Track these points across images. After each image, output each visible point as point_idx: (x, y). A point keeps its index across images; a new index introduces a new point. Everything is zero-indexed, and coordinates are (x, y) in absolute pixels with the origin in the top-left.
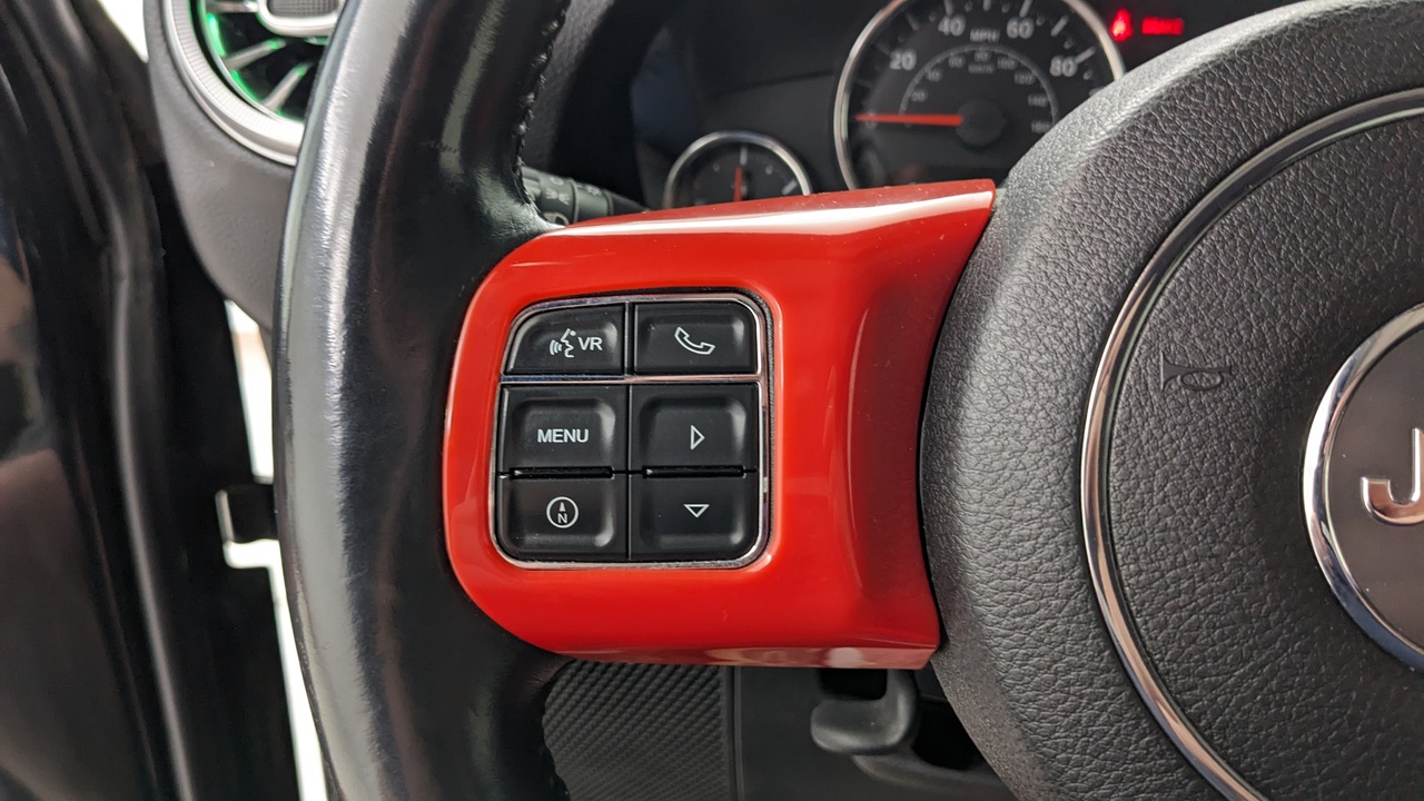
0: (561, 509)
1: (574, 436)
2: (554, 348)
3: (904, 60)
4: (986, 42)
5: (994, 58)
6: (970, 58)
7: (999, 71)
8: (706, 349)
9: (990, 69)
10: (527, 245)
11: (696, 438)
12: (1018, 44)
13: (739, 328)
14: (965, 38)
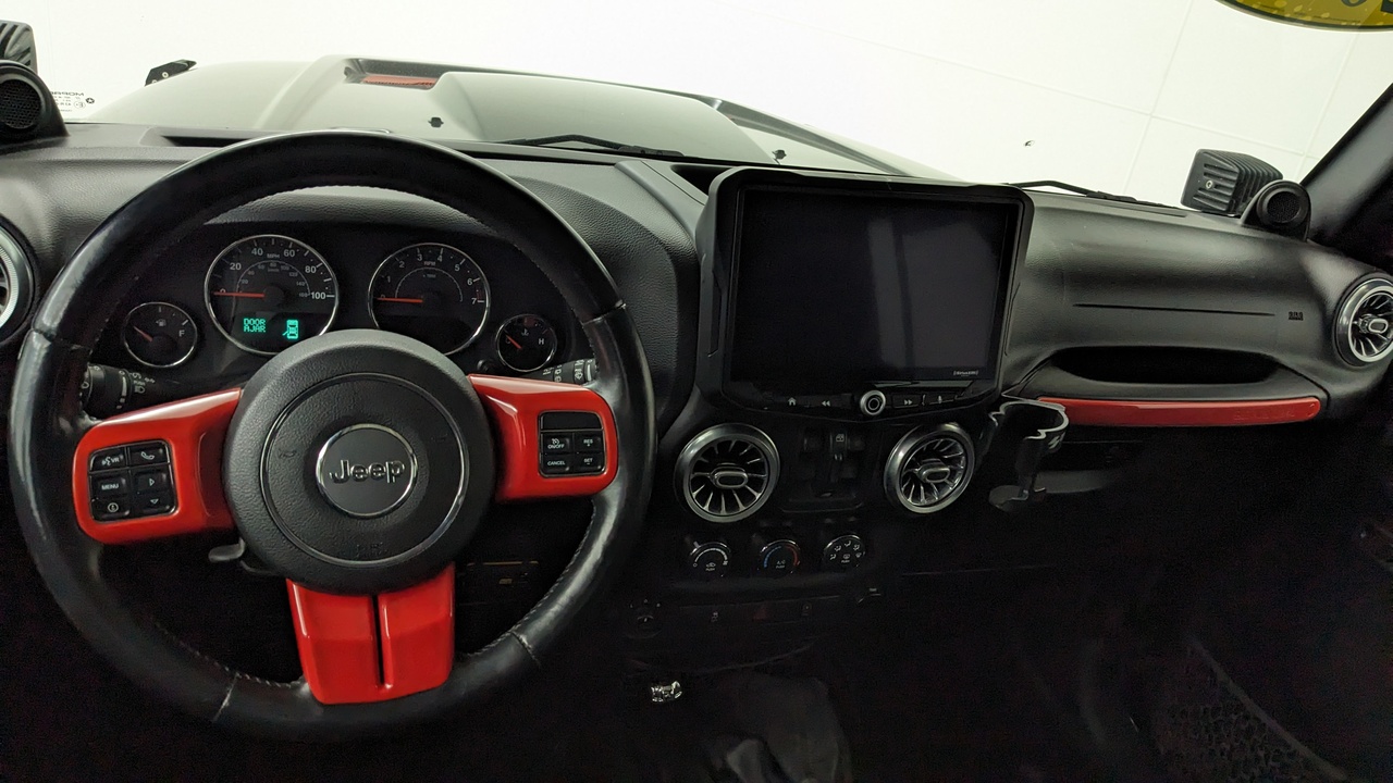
0: (113, 507)
1: (114, 486)
2: (104, 463)
3: (236, 266)
4: (274, 259)
5: (279, 265)
6: (267, 265)
7: (282, 272)
8: (152, 457)
9: (277, 270)
10: (89, 432)
11: (152, 482)
12: (289, 260)
13: (161, 451)
14: (264, 257)
